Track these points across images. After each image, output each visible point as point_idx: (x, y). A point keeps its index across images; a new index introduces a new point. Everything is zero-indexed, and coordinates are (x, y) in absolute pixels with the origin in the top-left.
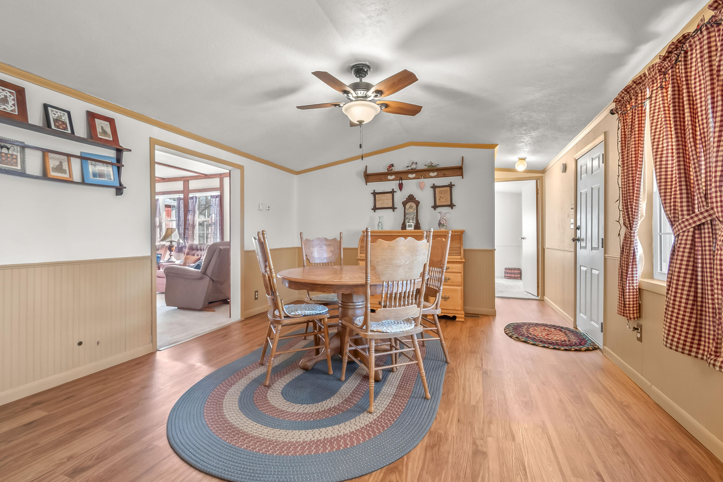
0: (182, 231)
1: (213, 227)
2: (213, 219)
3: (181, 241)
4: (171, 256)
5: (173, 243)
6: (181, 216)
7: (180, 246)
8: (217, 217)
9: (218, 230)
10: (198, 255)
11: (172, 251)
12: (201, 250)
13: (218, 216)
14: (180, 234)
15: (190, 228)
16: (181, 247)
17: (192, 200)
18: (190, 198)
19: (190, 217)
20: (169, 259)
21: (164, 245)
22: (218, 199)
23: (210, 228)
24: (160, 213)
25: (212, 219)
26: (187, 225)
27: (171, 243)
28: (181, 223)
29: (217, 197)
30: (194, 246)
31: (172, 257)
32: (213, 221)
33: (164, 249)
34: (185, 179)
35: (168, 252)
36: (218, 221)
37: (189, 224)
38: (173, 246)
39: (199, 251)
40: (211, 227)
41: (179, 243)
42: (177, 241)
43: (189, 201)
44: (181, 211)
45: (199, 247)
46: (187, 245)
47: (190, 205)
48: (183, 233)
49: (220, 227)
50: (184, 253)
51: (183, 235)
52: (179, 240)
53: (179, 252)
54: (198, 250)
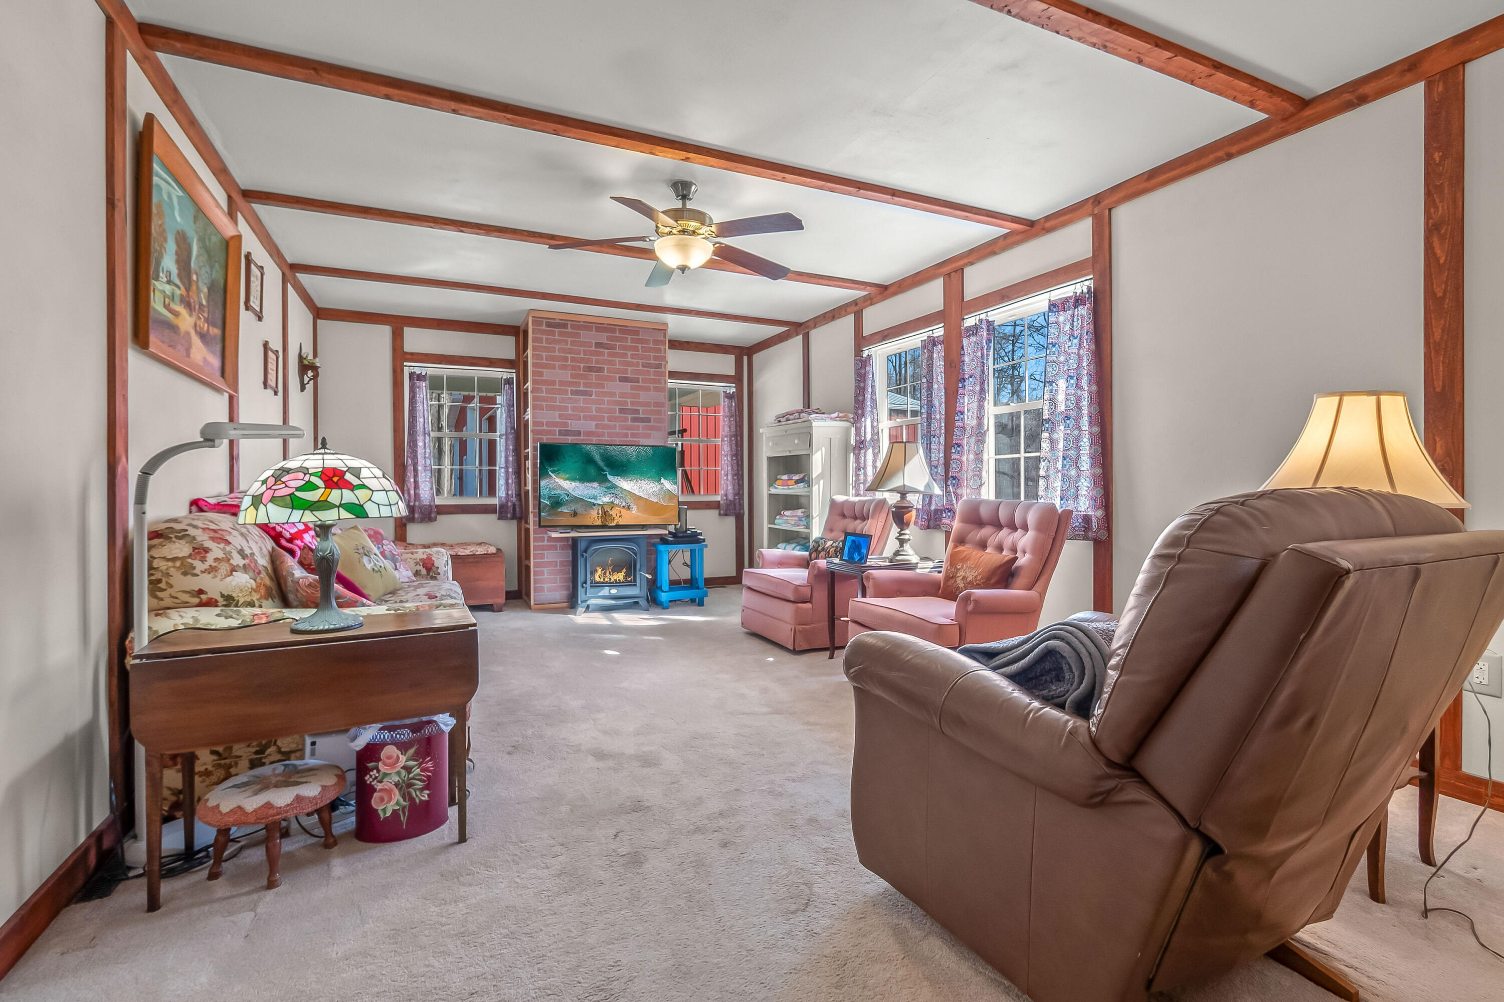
0: (938, 455)
1: (1060, 433)
2: (1061, 397)
3: (937, 491)
4: (902, 542)
5: (910, 497)
6: (936, 402)
7: (933, 508)
8: (1078, 387)
9: (1085, 442)
10: (1000, 548)
11: (908, 525)
12: (1014, 528)
13: (1084, 382)
14: (932, 466)
15: (968, 442)
16: (936, 511)
17: (973, 339)
18: (968, 329)
19: (968, 403)
20: (897, 553)
21: (884, 502)
22: (1083, 311)
23: (1045, 435)
24: (874, 401)
25: (1053, 402)
26: (957, 432)
27: (903, 495)
28: (935, 425)
29: (1078, 301)
30: (984, 512)
31: (907, 547)
32: (1062, 407)
33: (883, 515)
34: (947, 269)
35: (895, 530)
36: (1085, 403)
37: (964, 428)
38: (908, 509)
39: (1005, 531)
40: (1052, 431)
41: (931, 497)
42: (922, 489)
43: (965, 342)
44: (935, 386)
45: (1003, 515)
46: (958, 507)
47: (967, 359)
48: (942, 461)
49: (1096, 429)
50: (948, 534)
51: (941, 470)
52: (928, 486)
53: (928, 527)
54: (999, 526)
